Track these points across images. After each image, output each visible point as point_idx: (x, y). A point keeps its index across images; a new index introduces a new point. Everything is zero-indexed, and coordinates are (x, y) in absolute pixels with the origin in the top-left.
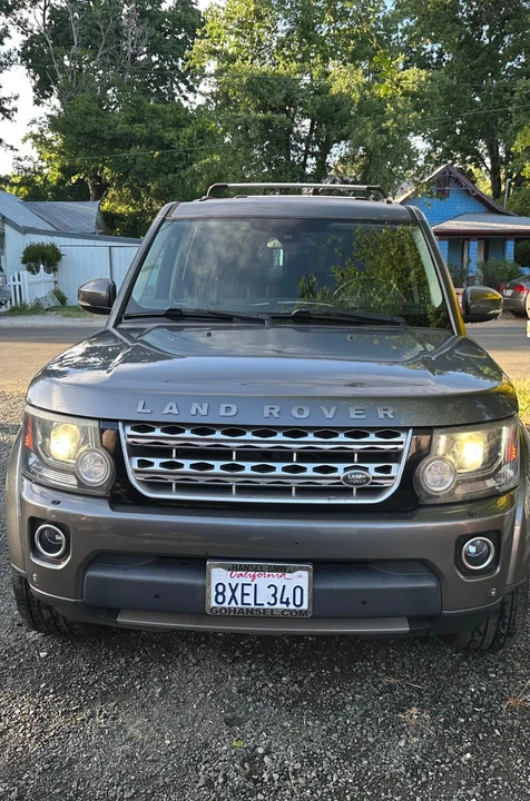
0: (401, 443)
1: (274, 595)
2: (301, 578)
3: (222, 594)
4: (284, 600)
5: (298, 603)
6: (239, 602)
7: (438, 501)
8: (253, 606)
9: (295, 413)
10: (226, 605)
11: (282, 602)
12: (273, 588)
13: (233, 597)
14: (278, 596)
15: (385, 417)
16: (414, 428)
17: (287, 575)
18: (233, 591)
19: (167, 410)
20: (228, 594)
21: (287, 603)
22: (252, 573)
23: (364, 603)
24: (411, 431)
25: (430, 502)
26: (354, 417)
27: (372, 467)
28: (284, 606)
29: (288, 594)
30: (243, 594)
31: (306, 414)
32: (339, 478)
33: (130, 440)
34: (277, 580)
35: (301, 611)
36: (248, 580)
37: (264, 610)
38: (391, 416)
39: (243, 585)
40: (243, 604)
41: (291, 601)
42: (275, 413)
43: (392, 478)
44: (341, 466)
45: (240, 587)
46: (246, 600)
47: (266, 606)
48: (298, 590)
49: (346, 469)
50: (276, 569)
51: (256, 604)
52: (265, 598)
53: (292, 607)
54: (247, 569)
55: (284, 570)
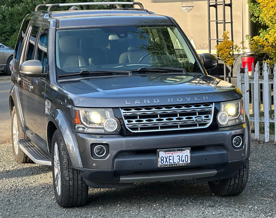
0: (211, 108)
1: (179, 159)
2: (187, 152)
3: (163, 160)
4: (182, 160)
5: (187, 161)
6: (168, 162)
7: (224, 126)
8: (173, 163)
9: (178, 100)
10: (164, 164)
11: (181, 161)
12: (179, 157)
13: (166, 161)
14: (180, 159)
15: (205, 99)
16: (215, 102)
17: (183, 152)
18: (166, 159)
19: (136, 103)
20: (165, 160)
21: (183, 161)
22: (172, 152)
23: (206, 160)
24: (214, 103)
25: (222, 126)
26: (196, 100)
27: (203, 116)
28: (182, 162)
29: (184, 158)
30: (169, 160)
31: (182, 100)
32: (194, 120)
33: (124, 114)
34: (180, 153)
35: (188, 163)
36: (171, 155)
37: (176, 164)
38: (207, 99)
39: (169, 156)
40: (169, 163)
41: (184, 160)
42: (171, 100)
43: (210, 119)
44: (194, 117)
45: (168, 157)
46: (171, 161)
47: (177, 163)
48: (187, 156)
49: (195, 117)
50: (179, 150)
51: (173, 162)
52: (176, 160)
53: (185, 162)
54: (170, 151)
55: (182, 150)
